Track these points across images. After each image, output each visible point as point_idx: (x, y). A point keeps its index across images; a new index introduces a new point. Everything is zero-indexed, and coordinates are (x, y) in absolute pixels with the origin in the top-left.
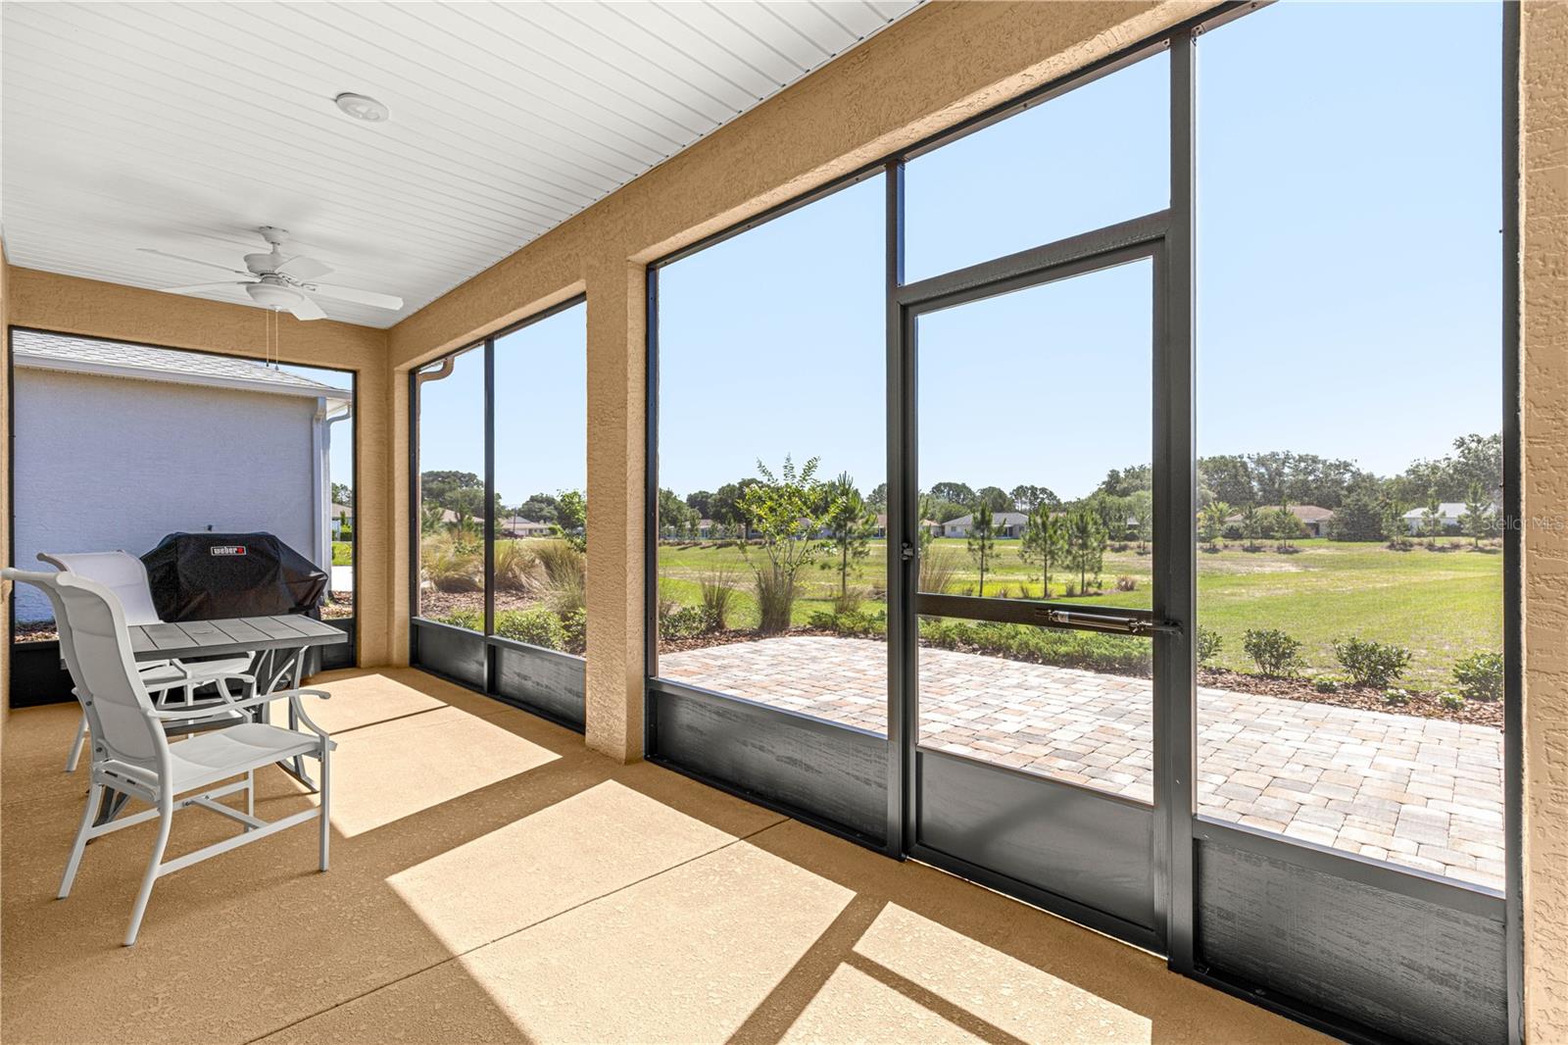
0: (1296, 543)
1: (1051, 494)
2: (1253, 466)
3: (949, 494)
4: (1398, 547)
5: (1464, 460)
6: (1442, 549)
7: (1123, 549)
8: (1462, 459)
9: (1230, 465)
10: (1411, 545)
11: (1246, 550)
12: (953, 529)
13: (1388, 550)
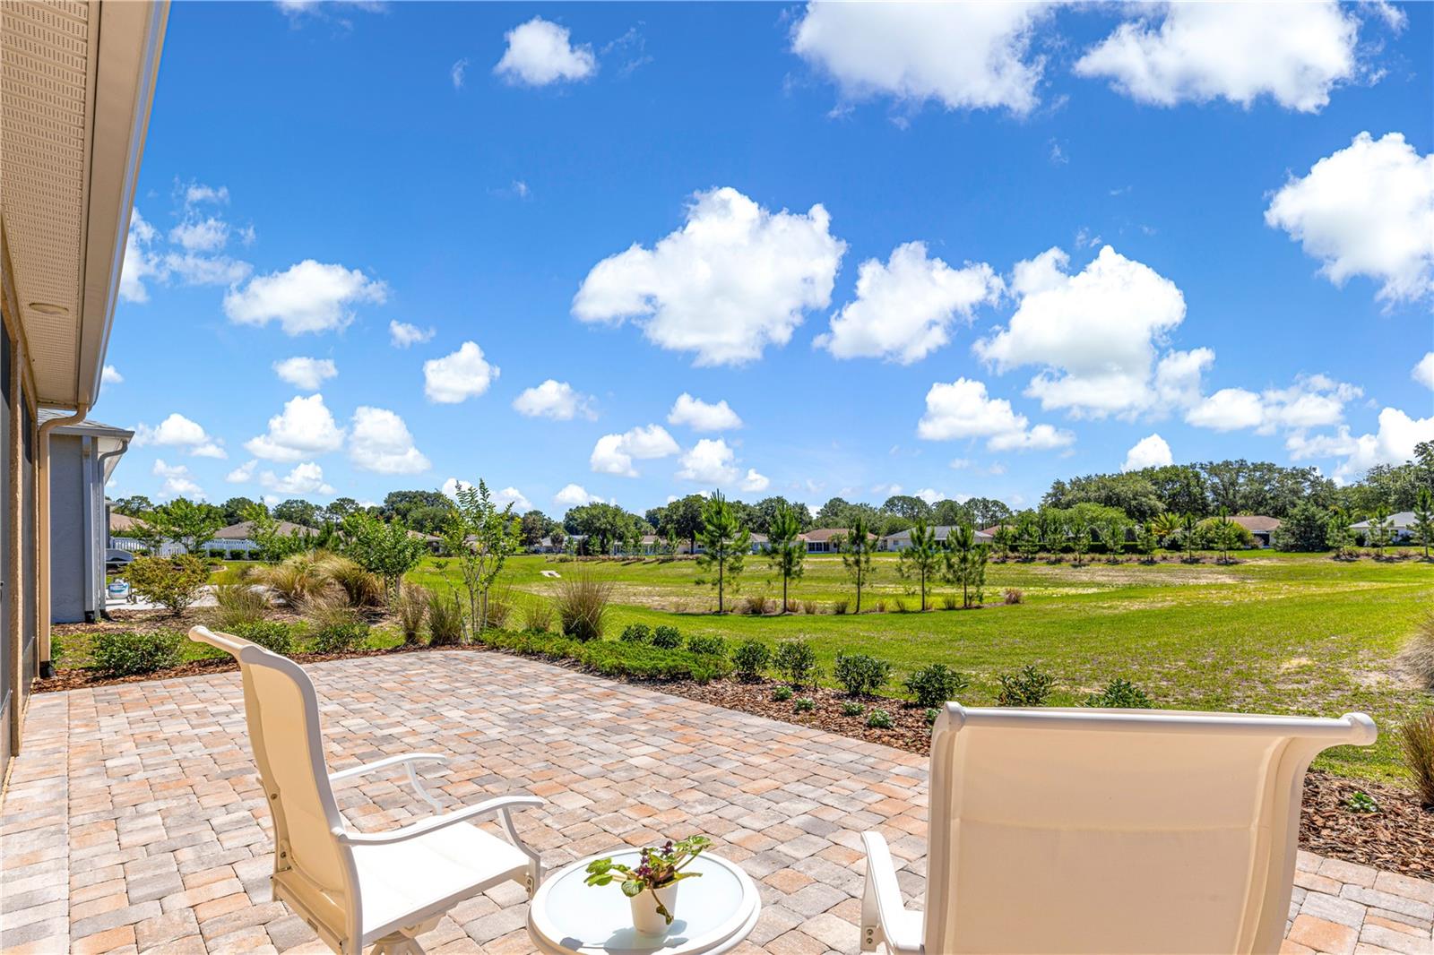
0: (1235, 554)
1: (1003, 506)
2: (1206, 476)
3: (902, 507)
4: (1343, 558)
5: (1426, 467)
6: (1390, 560)
7: (1059, 561)
8: (1424, 467)
9: (1182, 475)
10: (1358, 556)
11: (1185, 561)
12: (896, 542)
13: (1332, 561)
